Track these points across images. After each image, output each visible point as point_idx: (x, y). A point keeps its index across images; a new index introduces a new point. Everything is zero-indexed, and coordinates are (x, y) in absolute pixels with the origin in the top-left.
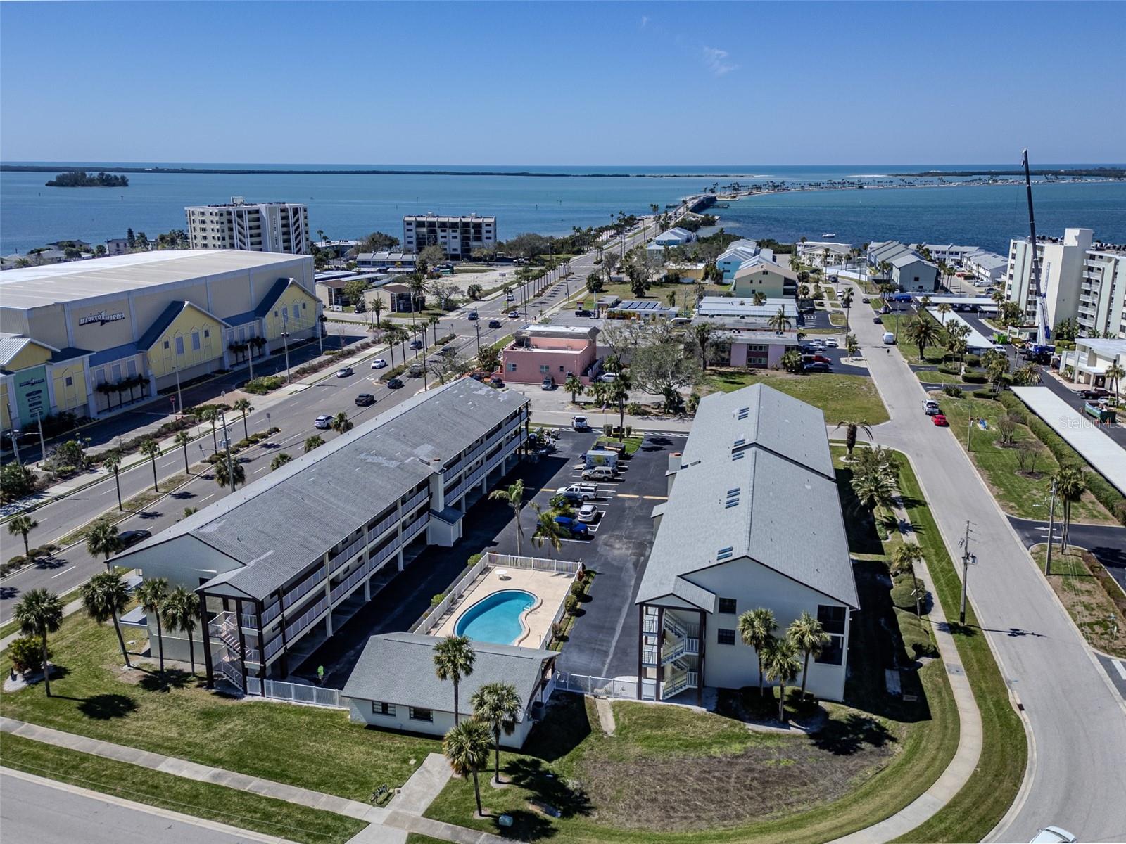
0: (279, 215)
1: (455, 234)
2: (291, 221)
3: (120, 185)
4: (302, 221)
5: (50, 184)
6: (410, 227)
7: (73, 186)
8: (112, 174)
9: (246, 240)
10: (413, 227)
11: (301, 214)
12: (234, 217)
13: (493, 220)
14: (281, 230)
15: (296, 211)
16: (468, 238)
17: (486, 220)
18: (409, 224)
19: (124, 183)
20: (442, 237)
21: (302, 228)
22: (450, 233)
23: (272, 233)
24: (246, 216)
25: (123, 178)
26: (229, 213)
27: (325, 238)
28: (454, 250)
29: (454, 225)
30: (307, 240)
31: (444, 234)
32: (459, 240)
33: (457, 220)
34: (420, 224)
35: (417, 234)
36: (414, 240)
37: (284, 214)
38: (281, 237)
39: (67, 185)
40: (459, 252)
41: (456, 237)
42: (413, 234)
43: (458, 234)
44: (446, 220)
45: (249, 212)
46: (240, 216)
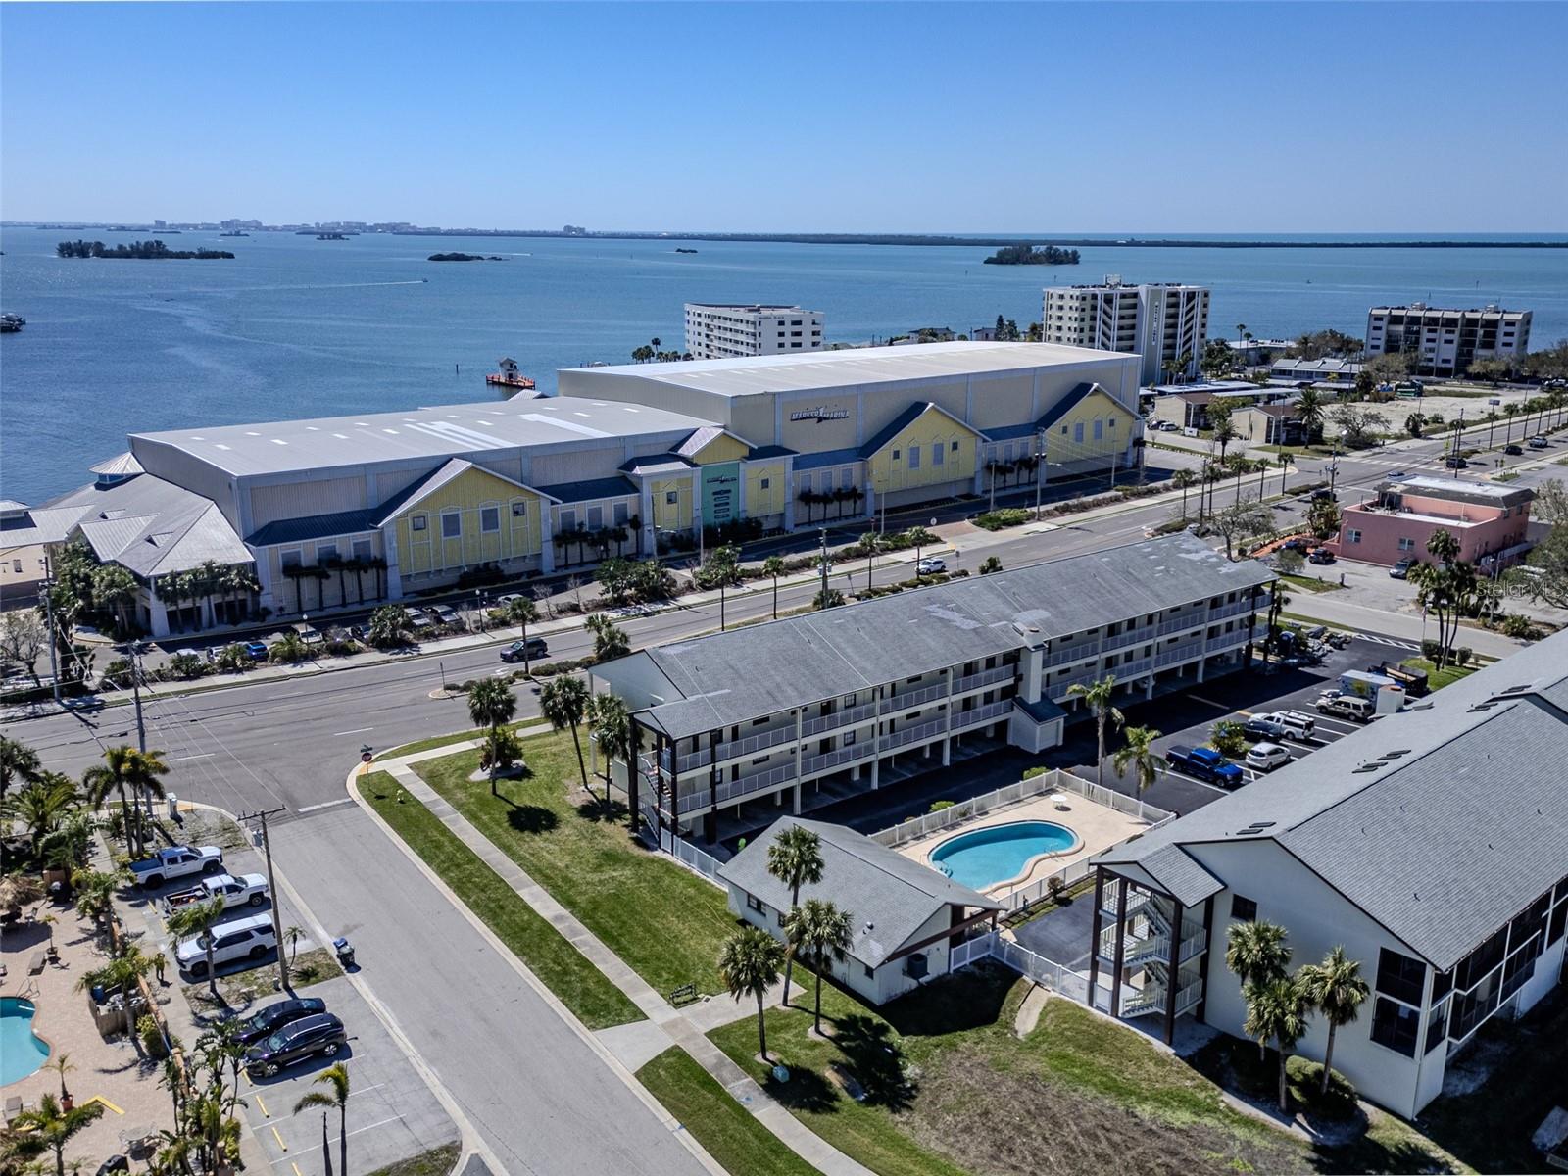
0: (1165, 300)
1: (1449, 337)
2: (1182, 310)
3: (1068, 262)
4: (1198, 311)
5: (989, 261)
6: (1378, 324)
7: (1013, 263)
8: (1062, 248)
9: (1111, 334)
10: (1383, 324)
11: (1199, 300)
12: (1100, 302)
13: (1520, 317)
14: (1163, 321)
15: (1191, 296)
16: (1472, 344)
17: (1506, 316)
18: (1379, 318)
19: (1074, 259)
20: (1428, 340)
21: (1197, 321)
22: (1442, 334)
23: (1150, 326)
24: (1117, 302)
25: (1075, 253)
26: (1094, 297)
27: (1248, 336)
28: (1444, 361)
29: (1452, 322)
30: (1203, 336)
31: (1432, 336)
32: (1455, 345)
33: (1458, 315)
34: (1396, 320)
35: (1389, 335)
36: (1382, 343)
37: (1173, 300)
38: (1162, 332)
39: (1007, 262)
40: (1452, 365)
41: (1451, 342)
42: (1382, 334)
43: (1455, 337)
44: (1438, 314)
45: (1123, 296)
46: (1109, 300)
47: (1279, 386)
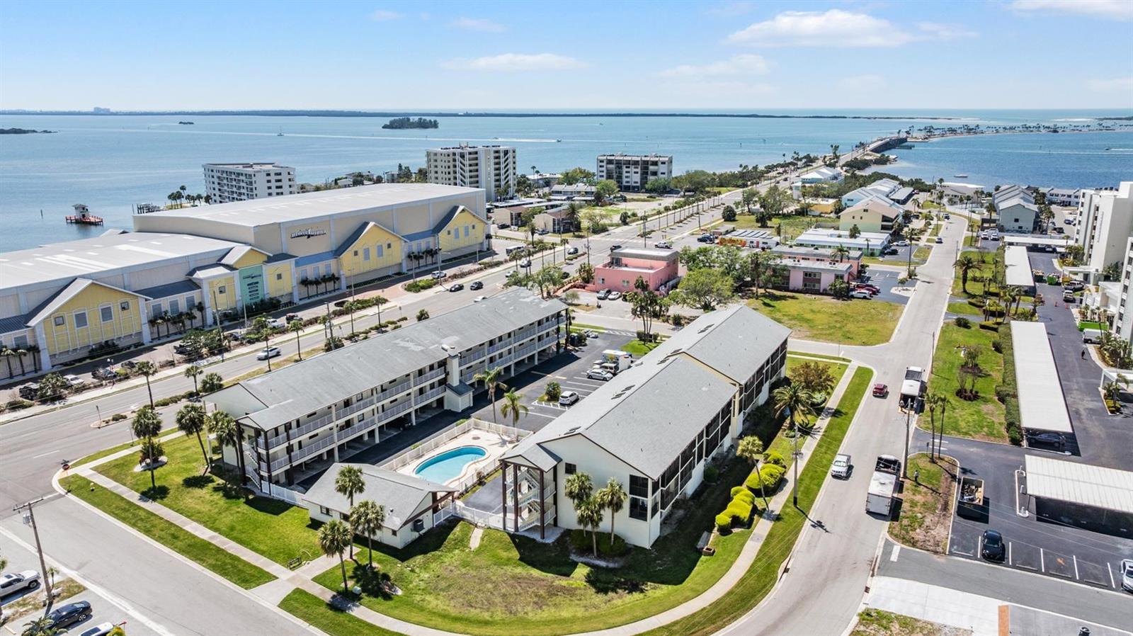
0: (493, 155)
1: (636, 170)
2: (502, 160)
3: (432, 127)
4: (511, 160)
5: (385, 127)
6: (602, 164)
7: (400, 128)
8: (428, 118)
9: (466, 180)
10: (604, 164)
11: (510, 154)
12: (457, 157)
13: (667, 159)
14: (493, 166)
15: (506, 153)
16: (647, 173)
17: (661, 159)
18: (602, 161)
19: (435, 125)
20: (627, 172)
21: (511, 166)
22: (632, 169)
23: (486, 169)
24: (467, 156)
25: (435, 121)
26: (454, 154)
27: (537, 172)
28: (636, 182)
29: (636, 163)
30: (514, 174)
31: (627, 170)
32: (639, 174)
33: (639, 159)
34: (610, 162)
35: (607, 170)
36: (604, 174)
37: (497, 155)
38: (493, 172)
39: (396, 128)
40: (639, 184)
41: (637, 173)
42: (604, 169)
43: (639, 170)
44: (629, 158)
45: (470, 153)
46: (462, 156)
47: (555, 200)
